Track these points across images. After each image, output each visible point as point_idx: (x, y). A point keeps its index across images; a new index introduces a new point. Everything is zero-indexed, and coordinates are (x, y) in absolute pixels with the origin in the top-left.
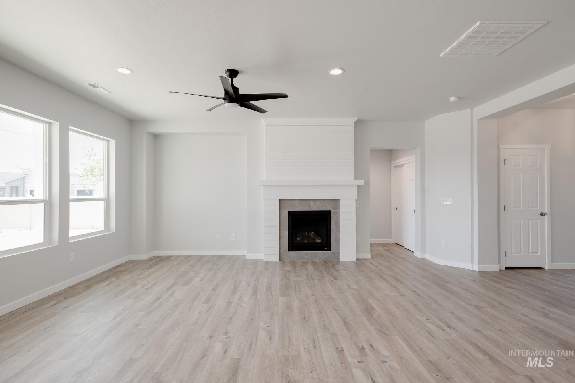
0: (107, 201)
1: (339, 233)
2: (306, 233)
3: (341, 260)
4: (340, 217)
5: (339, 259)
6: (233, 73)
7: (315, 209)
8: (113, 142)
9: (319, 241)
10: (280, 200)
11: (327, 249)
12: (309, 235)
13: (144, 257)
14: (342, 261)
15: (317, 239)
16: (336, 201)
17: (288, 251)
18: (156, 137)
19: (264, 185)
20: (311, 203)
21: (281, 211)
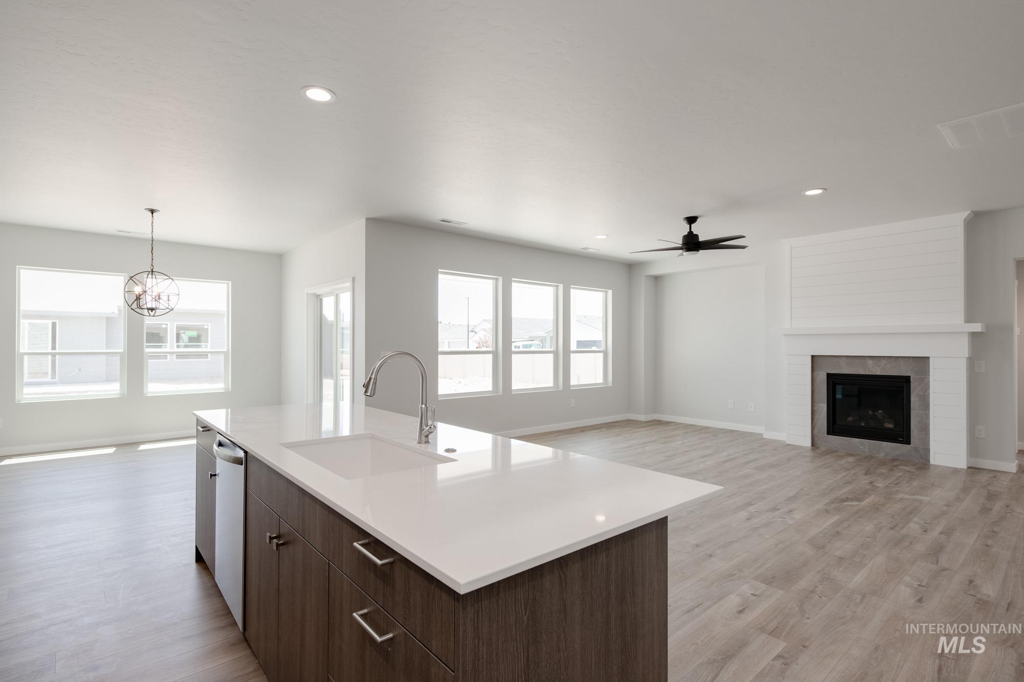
0: (605, 353)
1: (928, 416)
2: (870, 412)
3: (932, 462)
4: (929, 389)
5: (929, 461)
6: (691, 220)
7: (878, 372)
8: (610, 292)
9: (891, 426)
10: (813, 356)
11: (903, 441)
12: (876, 416)
13: (642, 418)
14: (934, 465)
15: (887, 423)
16: (923, 361)
17: (826, 434)
18: (657, 279)
19: (785, 335)
20: (870, 362)
21: (815, 373)
